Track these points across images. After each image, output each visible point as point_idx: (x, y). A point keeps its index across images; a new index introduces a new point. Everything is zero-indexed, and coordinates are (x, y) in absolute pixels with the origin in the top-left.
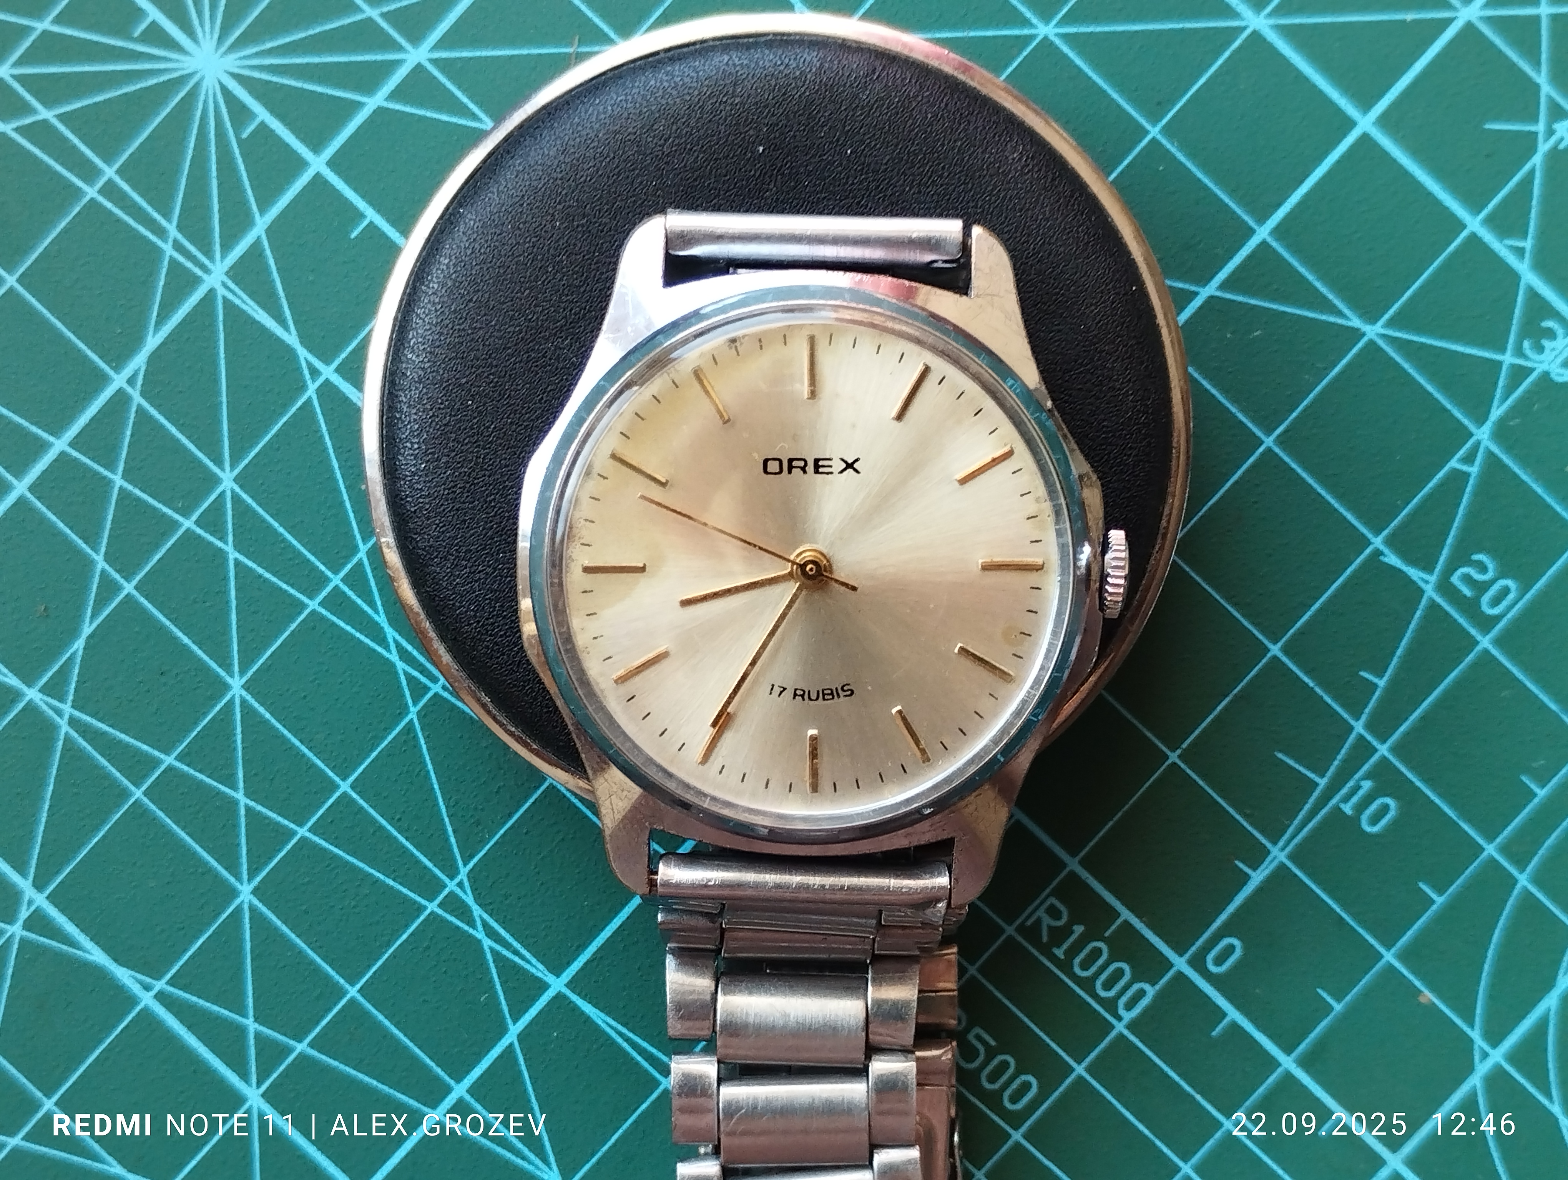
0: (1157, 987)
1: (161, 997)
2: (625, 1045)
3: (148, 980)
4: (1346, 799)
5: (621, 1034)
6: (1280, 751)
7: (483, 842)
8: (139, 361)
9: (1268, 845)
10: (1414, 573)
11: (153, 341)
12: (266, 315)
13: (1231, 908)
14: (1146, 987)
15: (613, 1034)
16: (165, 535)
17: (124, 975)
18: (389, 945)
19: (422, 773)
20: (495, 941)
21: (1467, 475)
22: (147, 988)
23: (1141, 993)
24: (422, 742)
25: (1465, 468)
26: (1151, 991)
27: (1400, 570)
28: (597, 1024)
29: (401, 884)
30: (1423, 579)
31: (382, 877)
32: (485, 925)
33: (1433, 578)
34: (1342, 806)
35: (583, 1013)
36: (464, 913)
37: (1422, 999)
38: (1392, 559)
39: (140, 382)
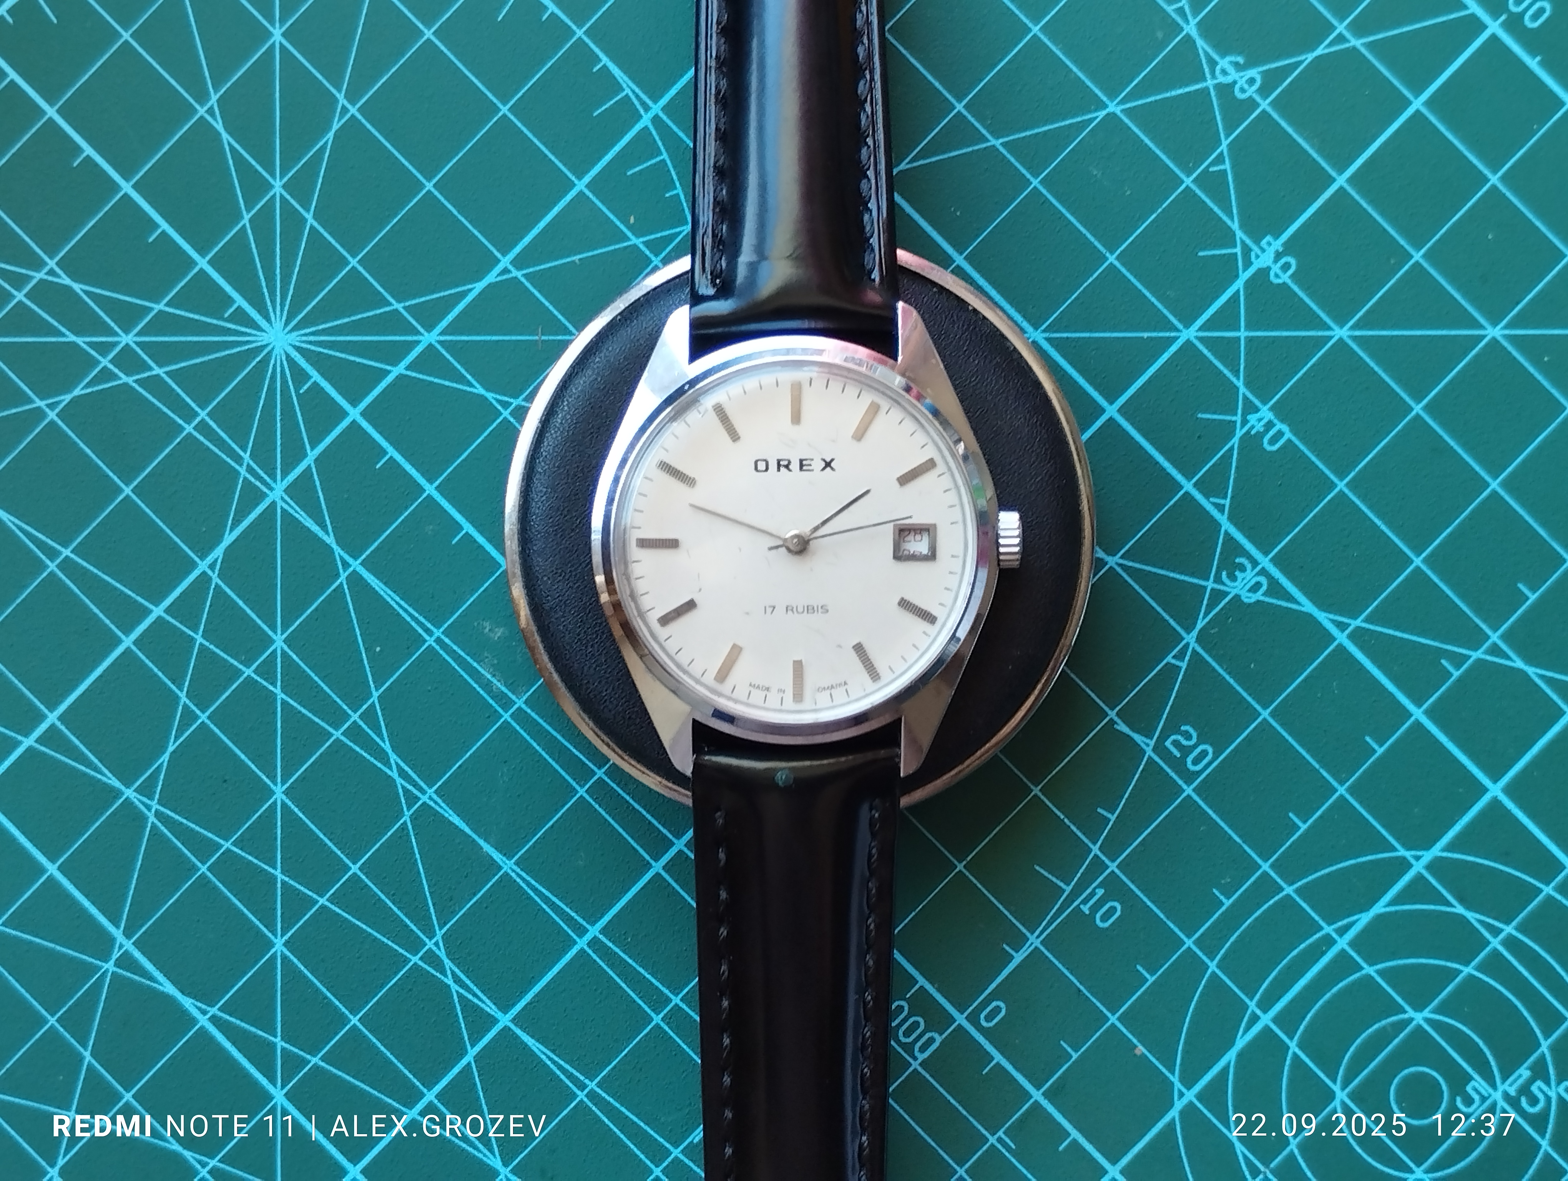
0: (944, 1036)
1: (214, 1020)
2: (552, 1066)
3: (204, 1007)
4: (1085, 902)
5: (550, 1059)
6: (1038, 865)
7: (454, 913)
8: (218, 552)
9: (1028, 934)
10: (1137, 738)
11: (229, 539)
12: (312, 522)
13: (999, 980)
14: (936, 1036)
15: (543, 1057)
16: (232, 681)
17: (187, 1003)
18: (382, 987)
19: (413, 861)
20: (460, 986)
21: (1179, 668)
22: (204, 1013)
23: (931, 1040)
24: (413, 838)
25: (1178, 663)
26: (939, 1039)
27: (1128, 736)
28: (533, 1051)
29: (392, 942)
30: (1145, 743)
31: (379, 936)
32: (453, 973)
33: (1152, 743)
34: (1082, 906)
35: (522, 1042)
36: (439, 965)
37: (1137, 1052)
38: (1122, 727)
39: (218, 567)
